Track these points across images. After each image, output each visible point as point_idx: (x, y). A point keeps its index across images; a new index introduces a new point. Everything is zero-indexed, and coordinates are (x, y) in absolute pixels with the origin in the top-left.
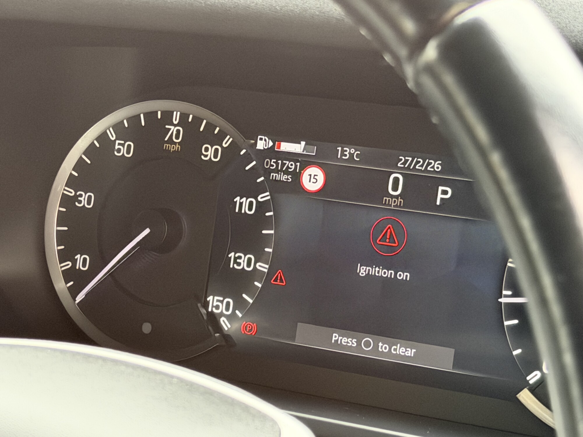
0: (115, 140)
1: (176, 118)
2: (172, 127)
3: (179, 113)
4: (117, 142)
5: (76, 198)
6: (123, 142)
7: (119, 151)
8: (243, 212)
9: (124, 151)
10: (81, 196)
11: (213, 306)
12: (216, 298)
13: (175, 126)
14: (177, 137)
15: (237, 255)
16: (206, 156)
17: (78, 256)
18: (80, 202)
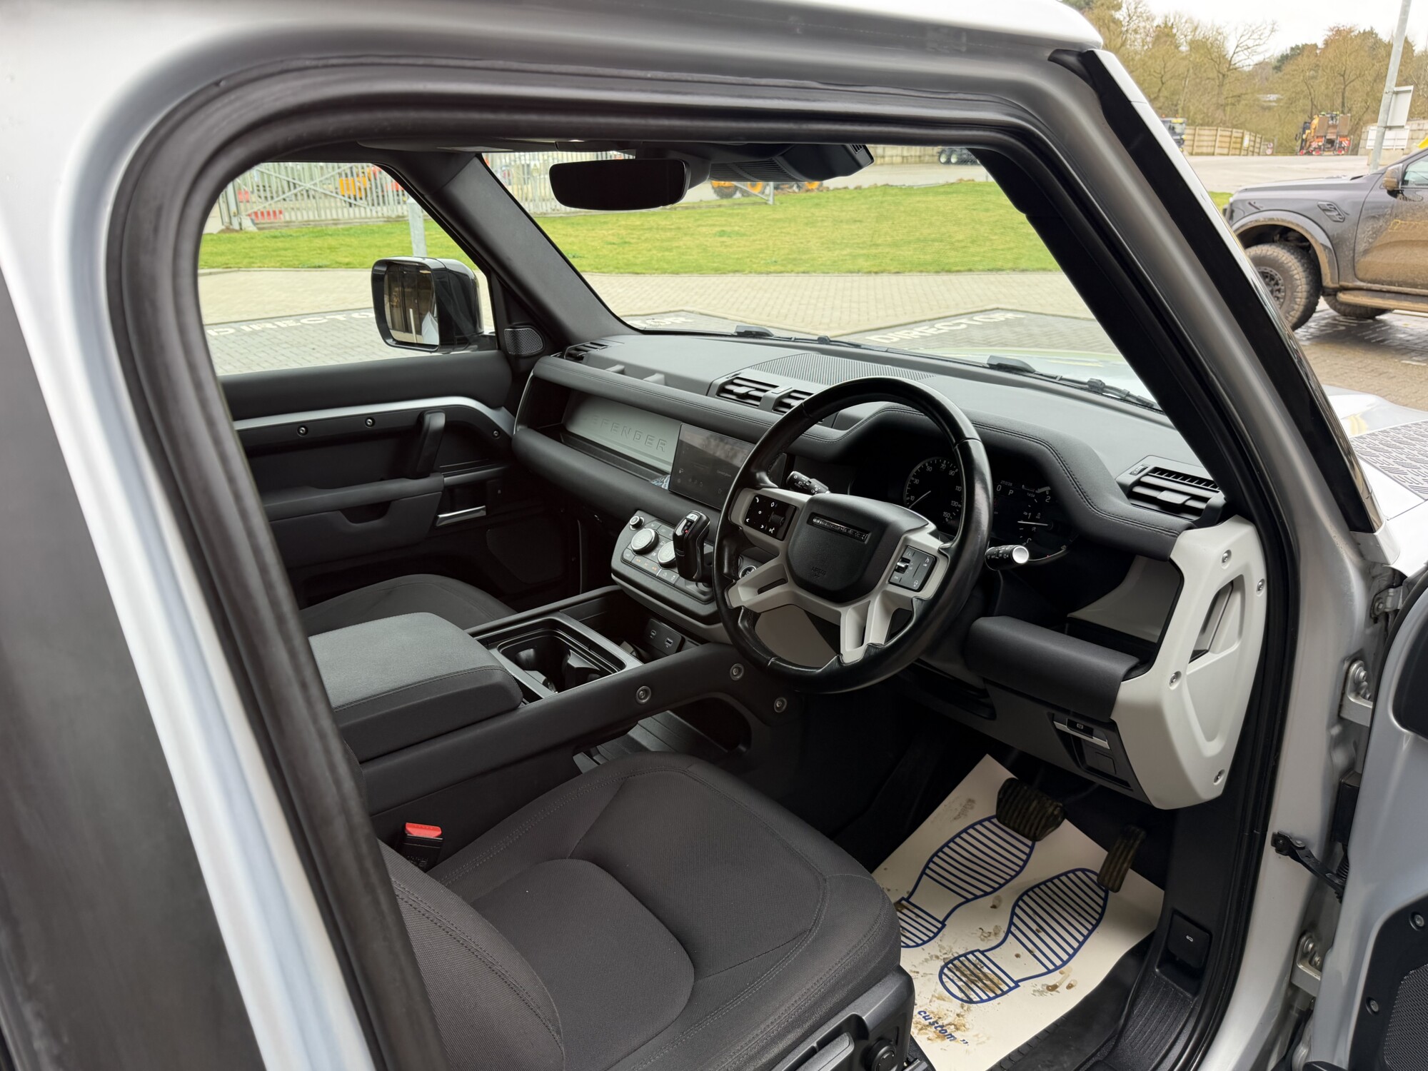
1: (944, 462)
2: (943, 465)
4: (928, 467)
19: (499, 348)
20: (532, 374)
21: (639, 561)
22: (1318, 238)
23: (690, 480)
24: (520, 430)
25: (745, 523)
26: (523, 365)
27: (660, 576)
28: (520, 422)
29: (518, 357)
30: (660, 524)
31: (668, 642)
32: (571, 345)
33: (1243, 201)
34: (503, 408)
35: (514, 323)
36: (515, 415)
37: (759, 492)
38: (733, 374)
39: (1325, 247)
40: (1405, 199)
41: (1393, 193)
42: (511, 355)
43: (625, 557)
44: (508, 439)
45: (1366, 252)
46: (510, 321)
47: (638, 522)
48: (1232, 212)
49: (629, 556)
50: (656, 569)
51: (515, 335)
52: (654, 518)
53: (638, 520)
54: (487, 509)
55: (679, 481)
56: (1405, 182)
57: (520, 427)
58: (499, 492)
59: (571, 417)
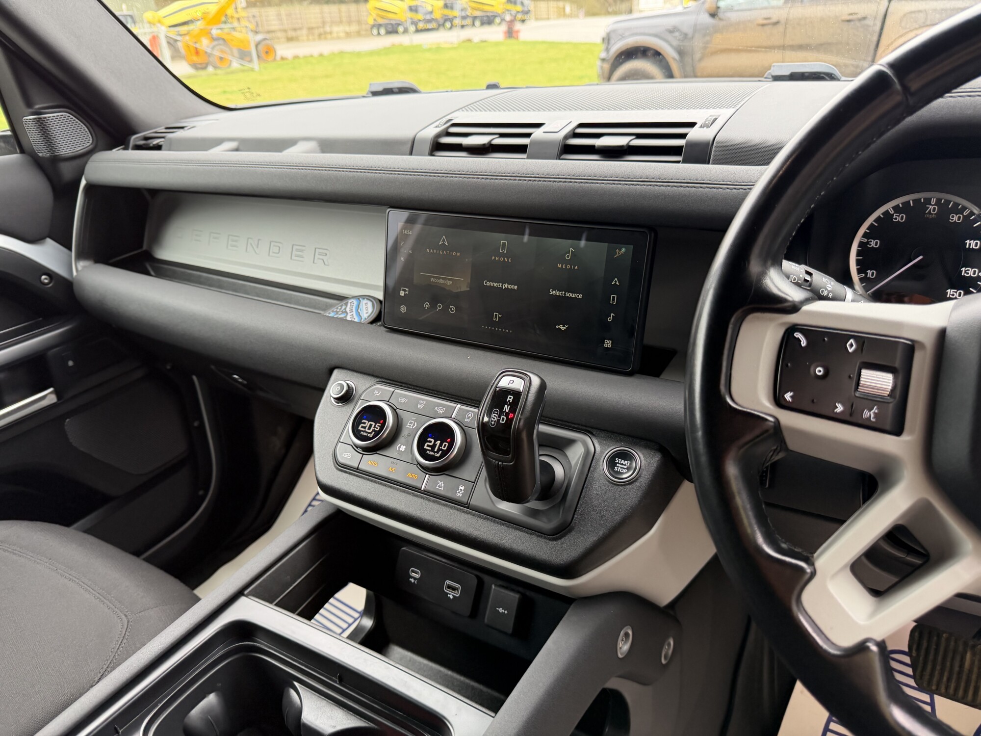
0: (893, 214)
1: (933, 201)
2: (931, 206)
3: (935, 199)
4: (895, 215)
5: (868, 243)
6: (898, 215)
7: (896, 219)
8: (971, 247)
9: (899, 219)
10: (871, 242)
11: (950, 295)
12: (952, 290)
13: (933, 205)
14: (934, 211)
15: (966, 269)
16: (953, 220)
17: (869, 271)
18: (871, 245)
19: (22, 151)
20: (83, 183)
21: (374, 463)
22: (669, 52)
23: (427, 305)
24: (84, 267)
25: (779, 402)
26: (67, 170)
27: (428, 488)
28: (80, 256)
29: (56, 160)
30: (392, 389)
31: (449, 587)
32: (135, 133)
33: (614, 31)
34: (49, 242)
35: (37, 106)
36: (70, 249)
37: (794, 318)
38: (445, 120)
39: (674, 59)
40: (720, 19)
41: (713, 15)
42: (43, 158)
43: (341, 460)
44: (66, 286)
45: (701, 59)
46: (29, 104)
47: (347, 392)
48: (609, 40)
49: (349, 456)
50: (416, 477)
51: (43, 127)
52: (374, 380)
53: (346, 388)
54: (57, 392)
55: (403, 309)
56: (718, 8)
57: (82, 264)
58: (71, 363)
59: (156, 238)
